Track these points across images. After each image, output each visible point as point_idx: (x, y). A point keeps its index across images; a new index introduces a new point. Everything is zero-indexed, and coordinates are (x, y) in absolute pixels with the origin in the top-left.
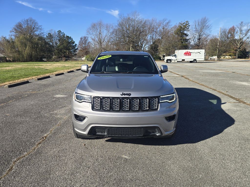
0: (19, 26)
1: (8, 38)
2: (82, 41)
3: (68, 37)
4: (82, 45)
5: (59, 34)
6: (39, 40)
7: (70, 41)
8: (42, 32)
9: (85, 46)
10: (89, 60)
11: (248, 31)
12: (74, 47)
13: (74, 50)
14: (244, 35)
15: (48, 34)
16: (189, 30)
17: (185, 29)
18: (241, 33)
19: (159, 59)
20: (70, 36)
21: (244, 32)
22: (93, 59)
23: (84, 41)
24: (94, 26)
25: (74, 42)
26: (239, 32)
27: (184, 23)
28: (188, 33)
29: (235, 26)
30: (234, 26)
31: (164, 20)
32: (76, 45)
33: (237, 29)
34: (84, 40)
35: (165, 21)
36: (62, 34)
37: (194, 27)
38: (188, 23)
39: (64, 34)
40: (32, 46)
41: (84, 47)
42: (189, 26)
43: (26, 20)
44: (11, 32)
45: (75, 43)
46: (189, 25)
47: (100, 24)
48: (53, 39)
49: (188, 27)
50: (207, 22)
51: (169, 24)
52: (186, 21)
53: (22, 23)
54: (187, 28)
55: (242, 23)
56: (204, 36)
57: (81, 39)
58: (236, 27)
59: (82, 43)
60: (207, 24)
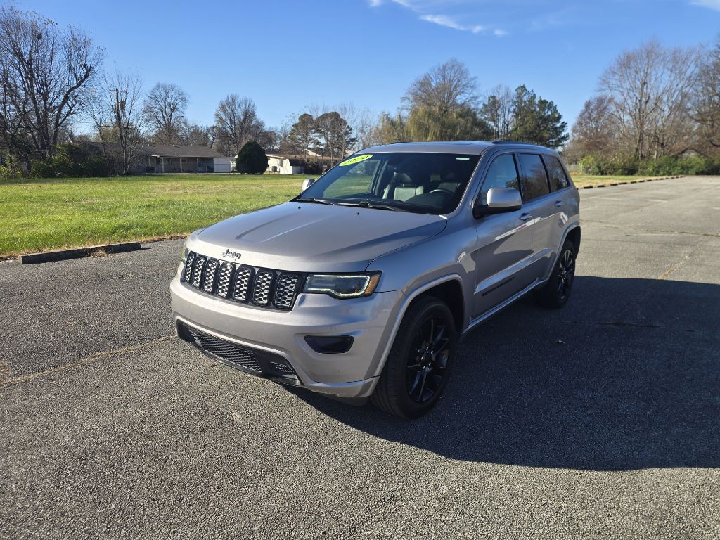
0: (424, 84)
1: (394, 115)
2: (590, 111)
3: (543, 102)
4: (588, 123)
5: (519, 97)
6: (460, 115)
7: (550, 113)
8: (475, 93)
9: (597, 128)
10: (590, 170)
12: (557, 131)
13: (556, 141)
15: (487, 100)
20: (549, 101)
22: (603, 168)
23: (596, 112)
24: (627, 63)
25: (560, 117)
32: (564, 125)
34: (596, 110)
36: (527, 96)
39: (535, 94)
40: (441, 133)
41: (592, 131)
43: (441, 67)
44: (403, 99)
45: (562, 121)
47: (651, 54)
48: (499, 113)
53: (432, 77)
57: (588, 105)
59: (589, 118)
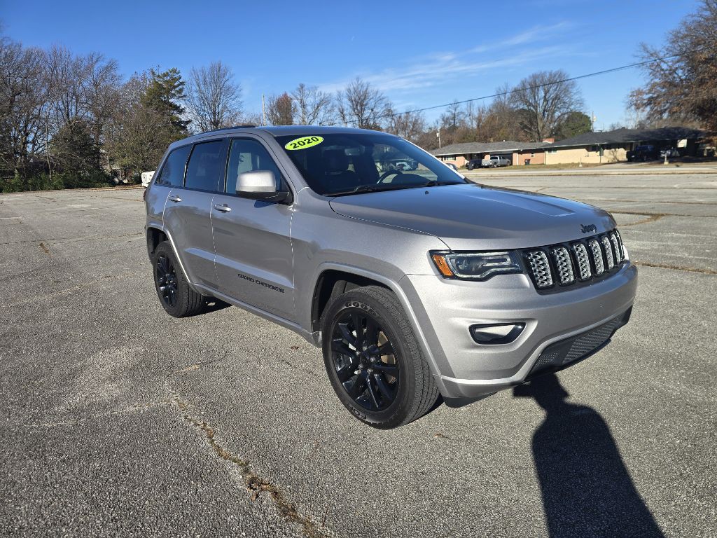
11: (318, 107)
14: (311, 118)
16: (183, 94)
17: (173, 92)
18: (304, 113)
19: (106, 182)
21: (310, 109)
26: (300, 109)
27: (165, 75)
28: (181, 104)
29: (289, 95)
30: (286, 94)
31: (93, 60)
33: (296, 102)
35: (97, 61)
37: (194, 88)
38: (177, 76)
42: (182, 83)
46: (181, 81)
49: (181, 87)
50: (227, 77)
51: (113, 72)
52: (171, 69)
54: (177, 89)
55: (302, 86)
56: (226, 114)
58: (292, 97)
60: (228, 83)
